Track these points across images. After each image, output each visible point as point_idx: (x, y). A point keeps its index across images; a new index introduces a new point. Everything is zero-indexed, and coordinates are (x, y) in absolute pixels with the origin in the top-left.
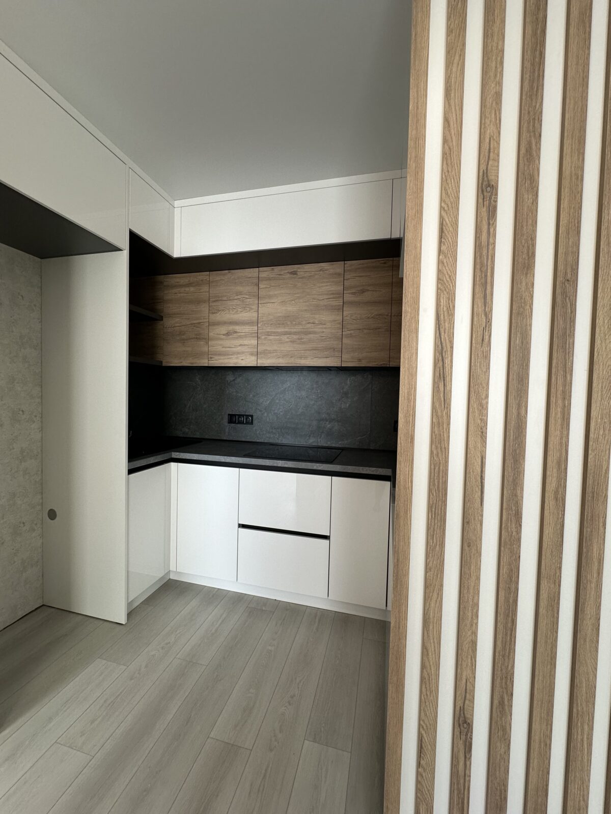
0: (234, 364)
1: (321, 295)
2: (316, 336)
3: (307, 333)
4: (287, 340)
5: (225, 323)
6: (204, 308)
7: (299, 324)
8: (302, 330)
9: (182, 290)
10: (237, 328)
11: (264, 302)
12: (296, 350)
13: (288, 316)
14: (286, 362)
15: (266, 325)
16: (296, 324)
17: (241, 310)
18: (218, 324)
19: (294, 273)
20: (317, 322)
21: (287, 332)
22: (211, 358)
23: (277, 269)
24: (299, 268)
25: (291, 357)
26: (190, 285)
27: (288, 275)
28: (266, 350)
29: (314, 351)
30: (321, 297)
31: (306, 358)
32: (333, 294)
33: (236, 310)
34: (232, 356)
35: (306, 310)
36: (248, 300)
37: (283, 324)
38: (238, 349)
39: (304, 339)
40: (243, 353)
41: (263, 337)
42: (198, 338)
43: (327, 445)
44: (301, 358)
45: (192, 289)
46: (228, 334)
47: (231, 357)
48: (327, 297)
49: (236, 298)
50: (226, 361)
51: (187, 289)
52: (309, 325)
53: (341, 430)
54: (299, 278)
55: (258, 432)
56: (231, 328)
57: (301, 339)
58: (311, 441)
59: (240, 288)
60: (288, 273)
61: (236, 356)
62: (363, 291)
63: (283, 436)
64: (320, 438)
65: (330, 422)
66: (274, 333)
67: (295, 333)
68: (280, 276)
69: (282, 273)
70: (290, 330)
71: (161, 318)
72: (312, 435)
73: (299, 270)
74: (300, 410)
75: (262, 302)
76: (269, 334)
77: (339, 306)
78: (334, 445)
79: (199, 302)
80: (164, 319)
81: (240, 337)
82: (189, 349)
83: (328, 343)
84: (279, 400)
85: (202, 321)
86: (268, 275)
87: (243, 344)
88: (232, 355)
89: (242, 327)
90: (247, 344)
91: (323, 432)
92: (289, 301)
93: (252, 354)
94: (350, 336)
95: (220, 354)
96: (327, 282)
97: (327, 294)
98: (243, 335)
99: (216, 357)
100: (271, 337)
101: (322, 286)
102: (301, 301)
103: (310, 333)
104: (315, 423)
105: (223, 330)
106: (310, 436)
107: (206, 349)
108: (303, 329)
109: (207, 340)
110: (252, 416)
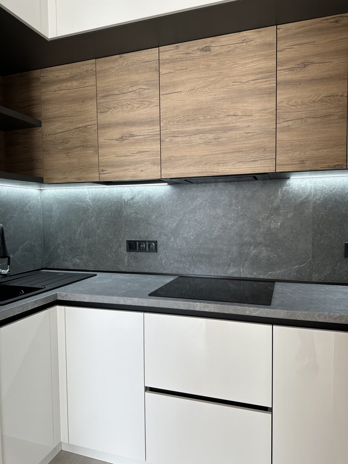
0: (132, 177)
1: (245, 75)
2: (239, 132)
3: (226, 130)
4: (200, 141)
5: (117, 125)
6: (91, 107)
7: (216, 118)
8: (219, 126)
9: (64, 85)
10: (134, 130)
11: (168, 92)
12: (212, 155)
13: (200, 109)
14: (199, 171)
15: (171, 123)
16: (210, 119)
17: (137, 105)
18: (109, 126)
19: (207, 49)
20: (239, 114)
21: (198, 130)
22: (102, 171)
23: (183, 47)
24: (212, 42)
25: (206, 164)
26: (72, 78)
27: (199, 53)
28: (173, 157)
29: (237, 154)
30: (245, 79)
31: (225, 163)
32: (261, 73)
33: (131, 107)
34: (129, 168)
35: (224, 98)
36: (146, 91)
37: (193, 120)
38: (136, 157)
39: (221, 138)
40: (142, 162)
41: (167, 140)
42: (85, 146)
43: (252, 277)
44: (218, 164)
45: (75, 84)
46: (122, 139)
47: (127, 168)
48: (254, 78)
49: (130, 90)
50: (121, 174)
51: (69, 84)
52: (230, 118)
53: (271, 257)
54: (213, 55)
55: (164, 262)
56: (126, 130)
57: (219, 138)
58: (231, 272)
59: (135, 77)
60: (198, 49)
61: (134, 167)
62: (305, 65)
63: (195, 266)
64: (243, 267)
65: (255, 247)
66: (183, 133)
67: (210, 131)
68: (188, 56)
69: (190, 51)
70: (203, 127)
71: (39, 124)
72: (232, 264)
73: (213, 45)
74: (216, 233)
75: (165, 93)
76: (174, 135)
77: (270, 88)
78: (262, 277)
79: (83, 99)
80: (43, 124)
81: (138, 142)
82: (75, 161)
83: (256, 141)
84: (189, 221)
85: (89, 124)
86: (171, 56)
87: (142, 150)
88: (128, 165)
89: (140, 128)
90: (148, 150)
91: (246, 260)
92: (201, 87)
93: (154, 163)
94: (288, 129)
96: (253, 57)
97: (252, 74)
98: (141, 139)
99: (110, 170)
100: (178, 139)
101: (246, 63)
102: (217, 86)
103: (231, 129)
104: (235, 249)
105: (116, 133)
106: (229, 265)
107: (95, 159)
108: (221, 124)
109: (97, 148)
110: (156, 242)
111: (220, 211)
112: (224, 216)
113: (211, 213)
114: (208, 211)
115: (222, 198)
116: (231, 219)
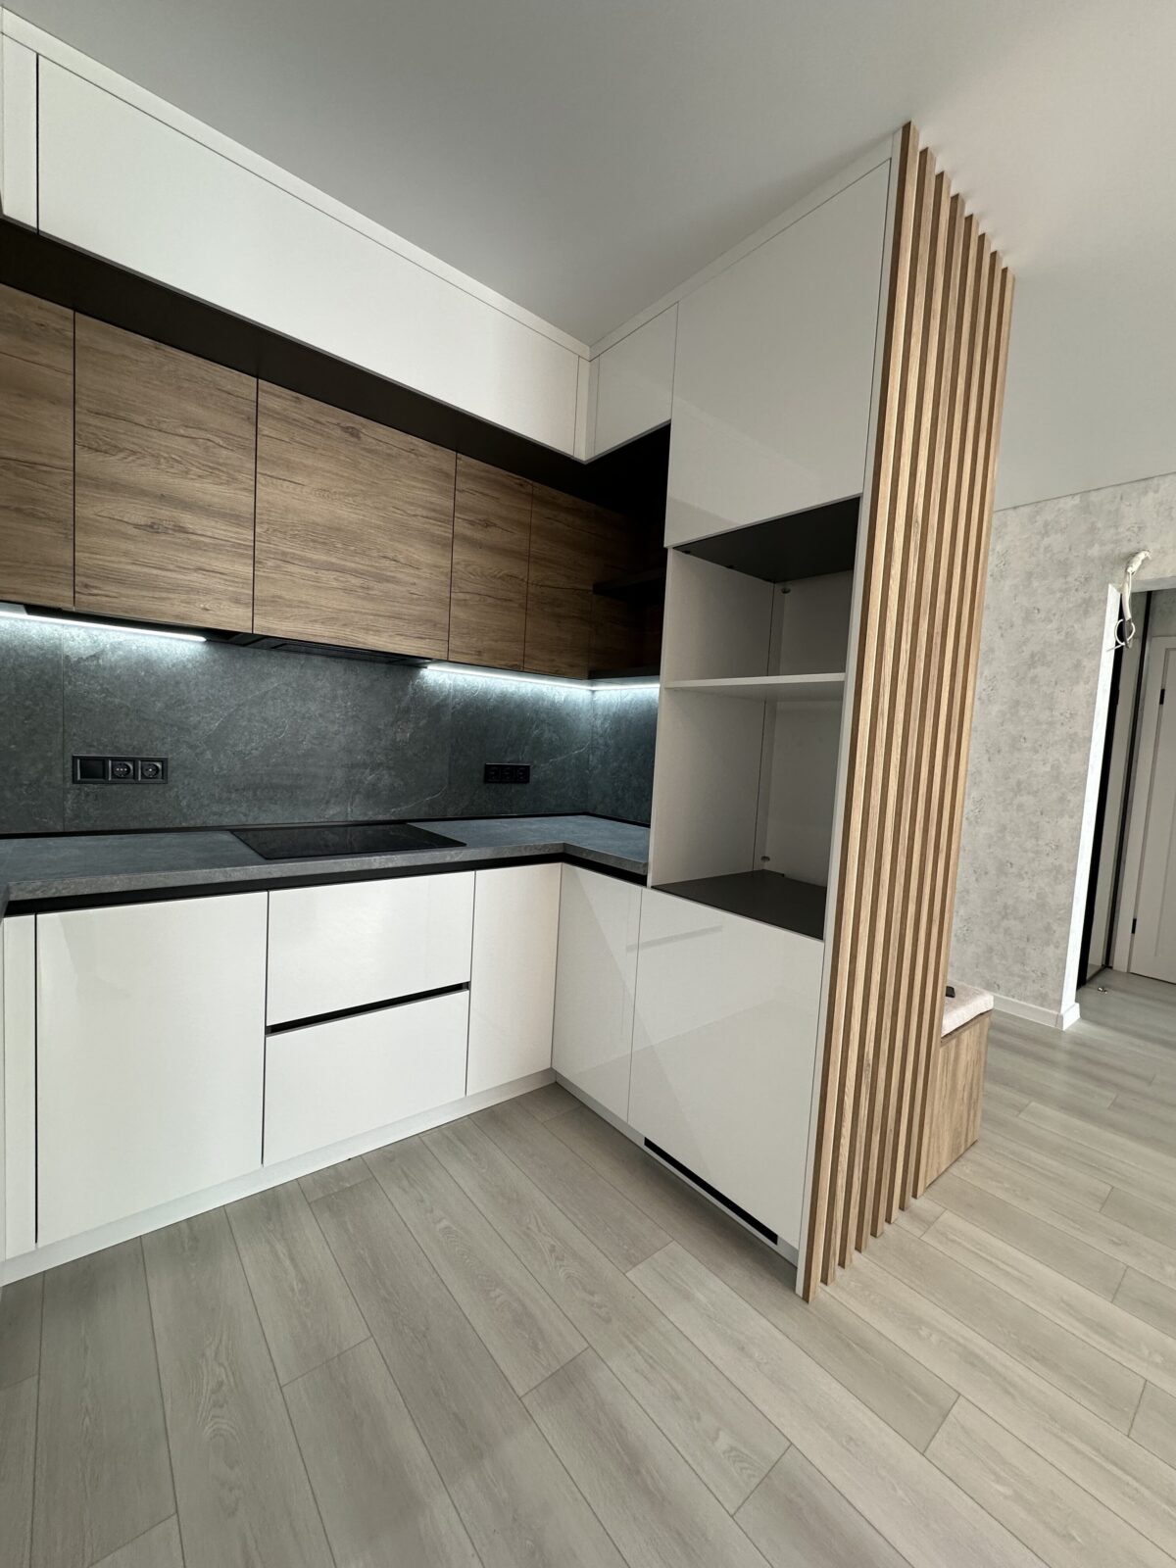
0: (177, 617)
1: (412, 504)
2: (401, 589)
3: (381, 578)
4: (335, 584)
5: (138, 492)
6: (56, 422)
7: (364, 553)
8: (369, 568)
10: (188, 520)
11: (273, 474)
12: (355, 612)
13: (339, 530)
15: (279, 535)
16: (355, 552)
17: (200, 472)
18: (116, 487)
19: (353, 433)
20: (402, 560)
21: (333, 564)
22: (86, 586)
23: (310, 405)
24: (364, 426)
25: (345, 625)
27: (339, 433)
28: (280, 597)
29: (397, 622)
30: (411, 510)
32: (434, 510)
33: (182, 468)
34: (171, 596)
35: (379, 527)
36: (225, 452)
37: (324, 543)
38: (192, 578)
39: (372, 589)
40: (207, 591)
41: (270, 563)
43: (366, 819)
44: (367, 630)
46: (152, 528)
47: (164, 595)
48: (425, 513)
49: (182, 432)
50: (147, 604)
52: (387, 563)
53: (396, 785)
54: (364, 449)
55: (184, 803)
56: (165, 513)
57: (368, 588)
58: (331, 812)
59: (193, 409)
60: (338, 424)
61: (184, 597)
62: (487, 524)
63: (260, 808)
64: (352, 804)
65: (372, 770)
66: (302, 559)
67: (355, 573)
68: (319, 426)
69: (323, 420)
70: (343, 563)
72: (333, 800)
73: (364, 431)
74: (306, 746)
75: (267, 472)
76: (286, 559)
77: (445, 538)
78: (381, 817)
81: (198, 547)
83: (423, 608)
86: (285, 410)
87: (207, 567)
88: (168, 590)
89: (205, 522)
90: (222, 570)
91: (358, 792)
92: (340, 493)
93: (237, 600)
94: (463, 604)
95: (121, 581)
96: (423, 481)
97: (424, 508)
98: (206, 544)
99: (112, 589)
100: (291, 568)
101: (414, 487)
102: (368, 502)
103: (388, 580)
104: (339, 773)
105: (137, 513)
106: (328, 802)
107: (63, 554)
108: (372, 566)
109: (69, 527)
110: (163, 761)
111: (314, 707)
112: (321, 715)
113: (296, 708)
114: (292, 703)
115: (320, 684)
116: (333, 722)
